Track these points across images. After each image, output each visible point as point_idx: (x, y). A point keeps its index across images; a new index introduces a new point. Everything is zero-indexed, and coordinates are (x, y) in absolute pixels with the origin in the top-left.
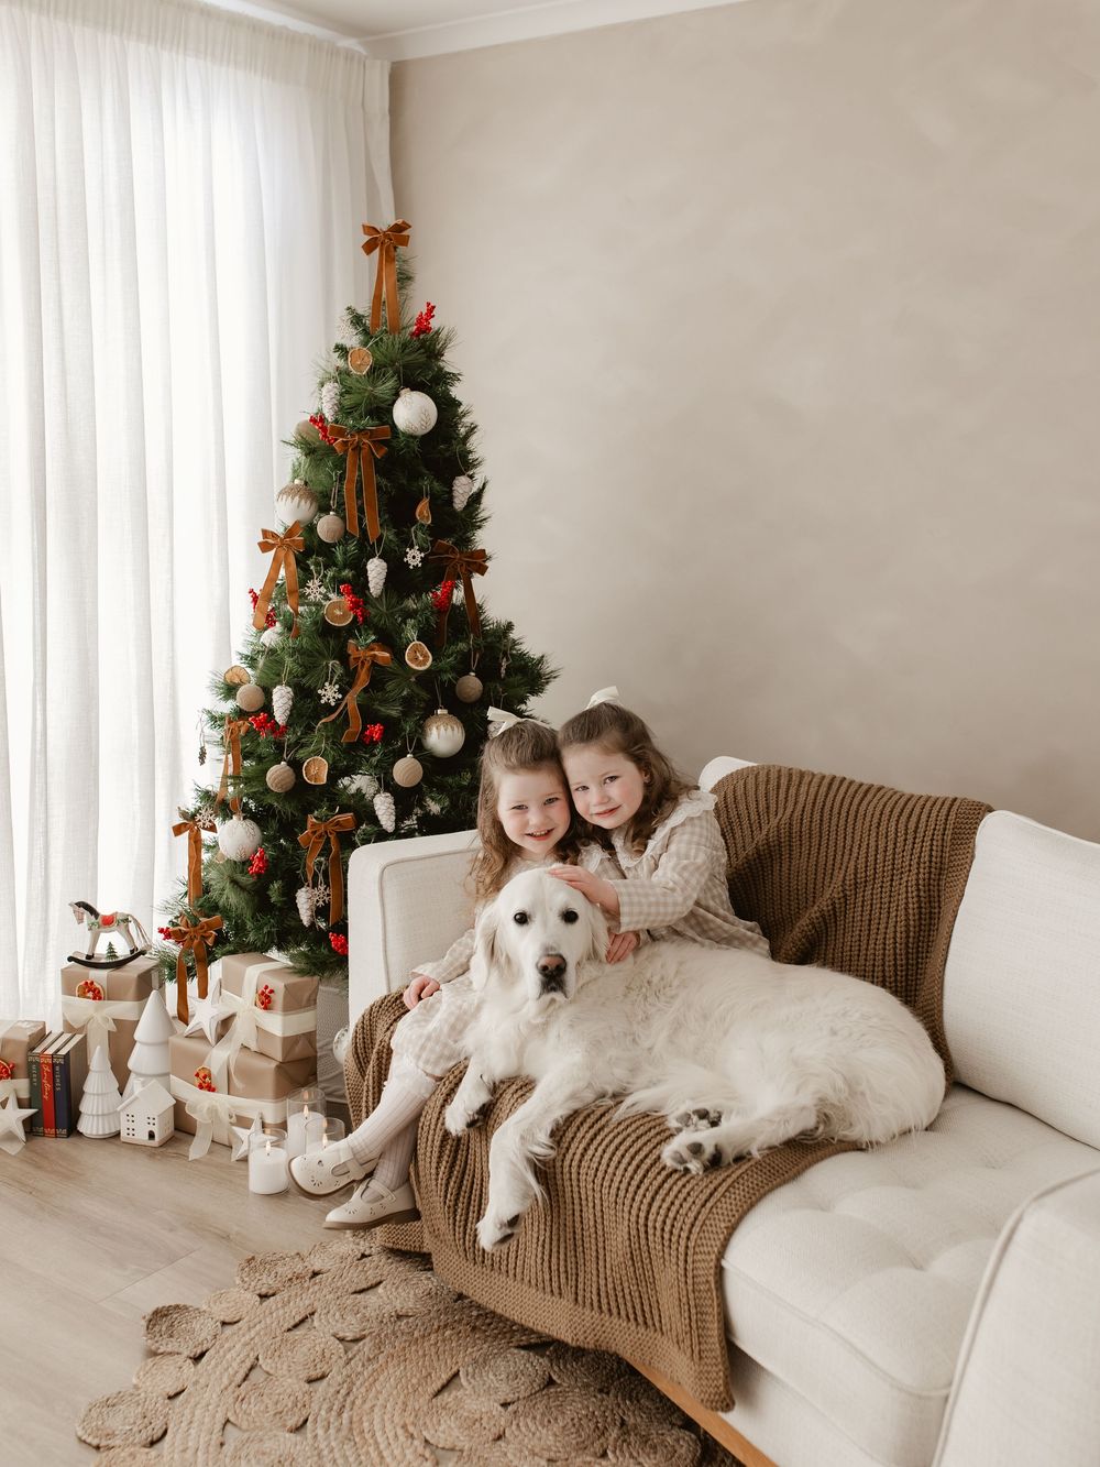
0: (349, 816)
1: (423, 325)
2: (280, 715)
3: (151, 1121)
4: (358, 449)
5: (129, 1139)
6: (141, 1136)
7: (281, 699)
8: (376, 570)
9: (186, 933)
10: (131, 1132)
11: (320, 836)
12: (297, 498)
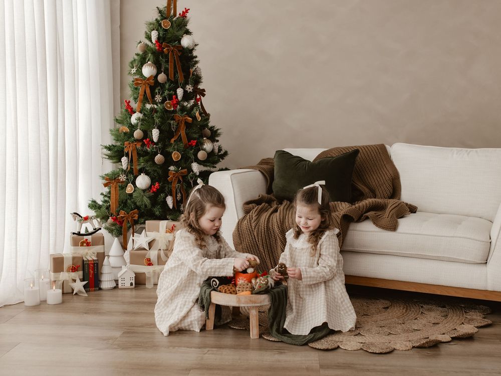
0: (186, 170)
1: (184, 15)
2: (155, 138)
3: (132, 279)
4: (172, 51)
5: (123, 287)
6: (128, 285)
7: (155, 134)
8: (180, 92)
9: (124, 217)
10: (123, 284)
11: (176, 177)
12: (153, 67)
